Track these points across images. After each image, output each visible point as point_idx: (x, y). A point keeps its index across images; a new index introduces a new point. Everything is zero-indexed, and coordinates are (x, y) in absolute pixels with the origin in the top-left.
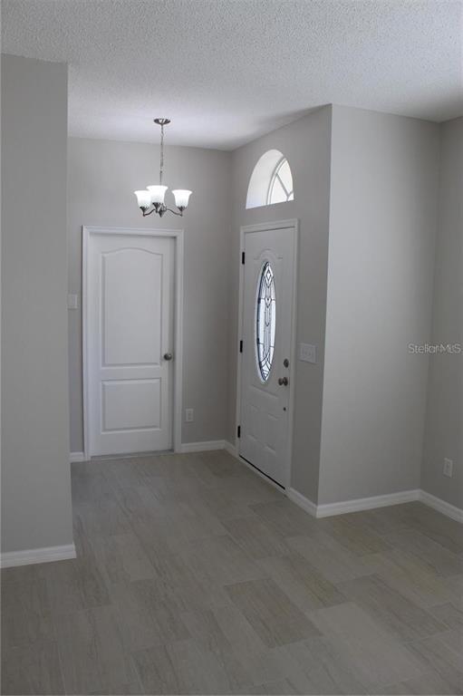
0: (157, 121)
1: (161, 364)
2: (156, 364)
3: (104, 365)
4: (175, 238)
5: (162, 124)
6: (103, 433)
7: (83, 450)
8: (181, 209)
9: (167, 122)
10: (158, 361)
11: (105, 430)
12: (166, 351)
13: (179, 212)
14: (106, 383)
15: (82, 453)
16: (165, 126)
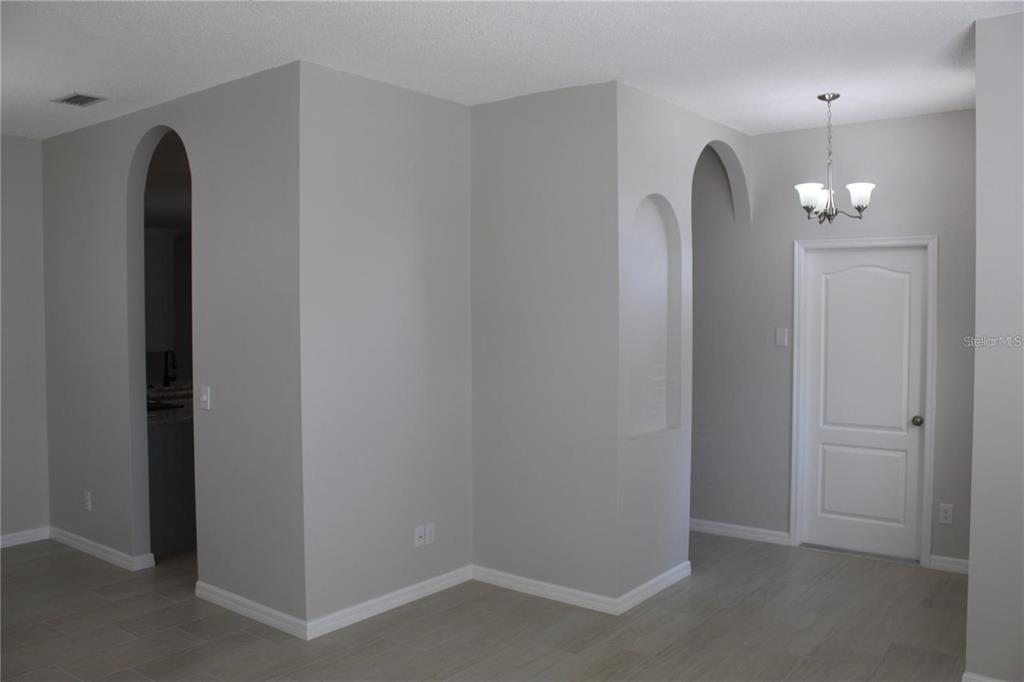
0: (822, 98)
1: (907, 432)
2: (900, 429)
3: (826, 422)
4: (925, 247)
5: (829, 101)
6: (820, 515)
7: (788, 531)
8: (859, 209)
9: (836, 97)
10: (904, 427)
11: (824, 511)
12: (915, 413)
13: (857, 213)
14: (827, 448)
15: (786, 534)
16: (832, 102)
